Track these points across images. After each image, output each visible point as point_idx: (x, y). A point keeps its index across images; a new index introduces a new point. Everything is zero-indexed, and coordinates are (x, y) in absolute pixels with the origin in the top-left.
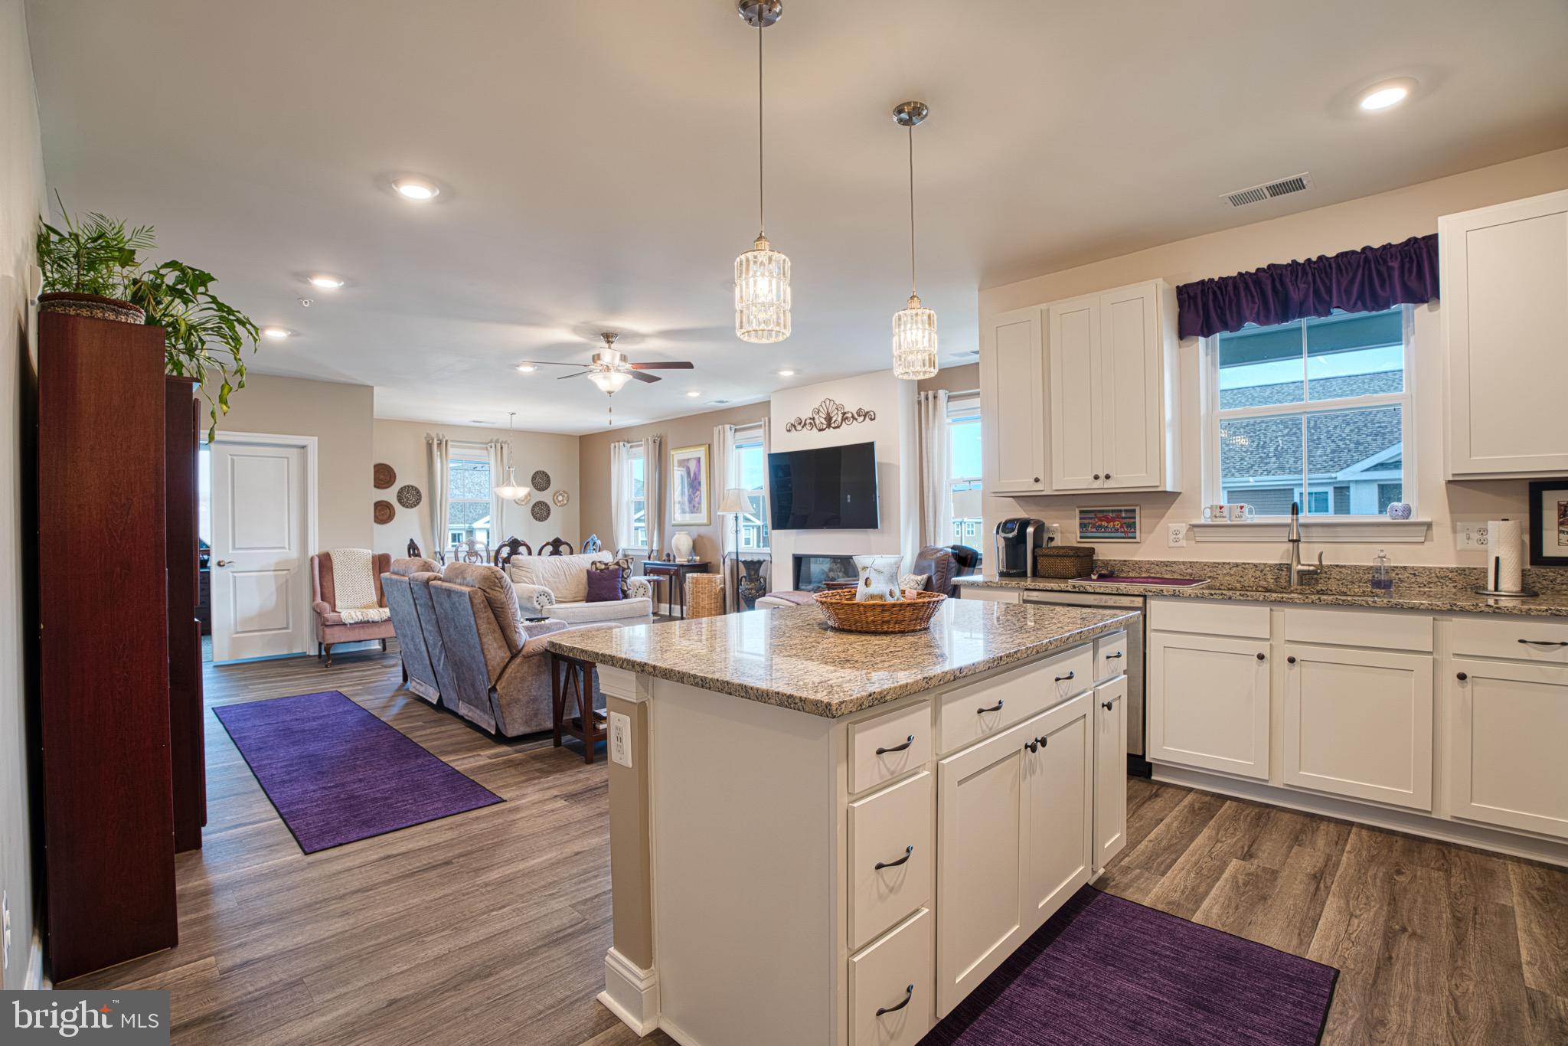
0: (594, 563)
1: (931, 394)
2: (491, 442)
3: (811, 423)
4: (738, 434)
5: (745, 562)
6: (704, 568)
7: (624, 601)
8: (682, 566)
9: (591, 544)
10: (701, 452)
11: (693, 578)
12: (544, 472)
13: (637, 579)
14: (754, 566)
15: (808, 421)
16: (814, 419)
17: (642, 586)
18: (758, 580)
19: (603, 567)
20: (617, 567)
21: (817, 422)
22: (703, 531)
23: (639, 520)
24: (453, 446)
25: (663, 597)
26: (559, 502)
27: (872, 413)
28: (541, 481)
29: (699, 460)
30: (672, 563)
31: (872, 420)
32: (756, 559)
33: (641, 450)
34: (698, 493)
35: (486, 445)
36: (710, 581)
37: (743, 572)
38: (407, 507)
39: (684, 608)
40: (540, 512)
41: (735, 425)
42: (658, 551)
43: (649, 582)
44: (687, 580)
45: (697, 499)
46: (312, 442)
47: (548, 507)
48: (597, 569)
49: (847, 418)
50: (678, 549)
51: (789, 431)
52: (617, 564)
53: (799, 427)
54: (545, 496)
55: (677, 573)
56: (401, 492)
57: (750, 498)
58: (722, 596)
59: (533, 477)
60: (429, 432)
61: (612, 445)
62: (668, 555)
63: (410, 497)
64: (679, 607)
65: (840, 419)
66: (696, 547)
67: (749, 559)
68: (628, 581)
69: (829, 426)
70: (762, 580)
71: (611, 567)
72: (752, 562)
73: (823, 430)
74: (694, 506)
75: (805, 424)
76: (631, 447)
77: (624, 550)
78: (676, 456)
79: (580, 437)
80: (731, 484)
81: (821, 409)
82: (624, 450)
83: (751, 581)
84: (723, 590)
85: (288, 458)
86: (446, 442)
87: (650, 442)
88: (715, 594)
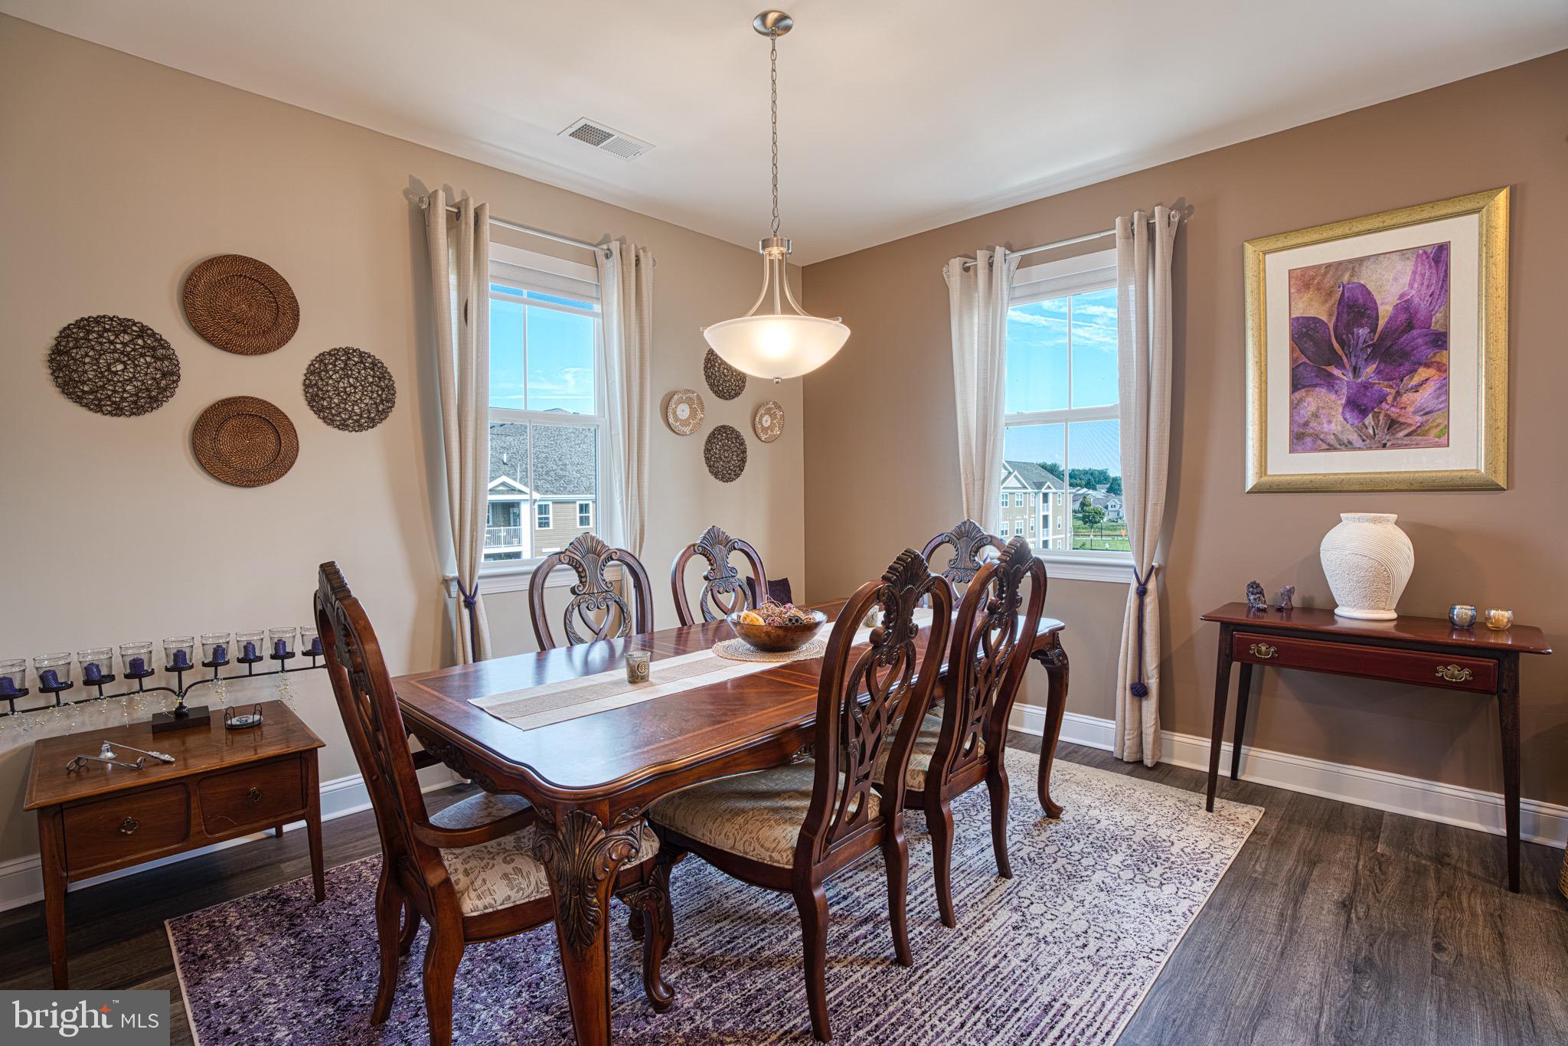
2: (606, 240)
24: (497, 236)
26: (766, 431)
35: (593, 248)
38: (343, 426)
40: (725, 456)
47: (742, 443)
56: (319, 368)
63: (353, 390)
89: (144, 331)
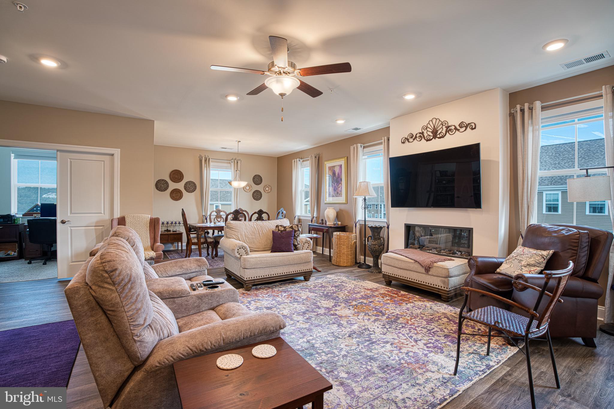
0: (277, 226)
1: (526, 106)
2: (232, 159)
3: (420, 136)
4: (365, 150)
5: (371, 228)
6: (343, 229)
7: (295, 252)
8: (331, 227)
9: (281, 213)
10: (342, 162)
11: (337, 235)
12: (259, 176)
13: (304, 237)
14: (376, 230)
15: (418, 136)
16: (423, 133)
17: (307, 242)
18: (379, 239)
19: (283, 229)
20: (291, 230)
21: (425, 135)
22: (343, 207)
23: (307, 201)
24: (212, 162)
25: (319, 243)
26: (267, 191)
27: (473, 125)
28: (257, 180)
29: (341, 166)
30: (324, 225)
31: (472, 129)
32: (377, 225)
33: (308, 163)
34: (340, 185)
35: (229, 161)
36: (348, 237)
37: (369, 233)
38: (189, 192)
39: (331, 250)
40: (257, 196)
41: (364, 144)
42: (316, 217)
43: (311, 238)
44: (334, 236)
45: (340, 189)
46: (117, 152)
47: (261, 193)
48: (279, 230)
49: (450, 130)
50: (328, 217)
51: (404, 143)
52: (292, 227)
53: (411, 140)
54: (259, 188)
55: (327, 231)
56: (186, 184)
57: (374, 188)
58: (355, 247)
59: (253, 178)
60: (201, 154)
61: (293, 160)
62: (322, 220)
63: (191, 187)
64: (328, 250)
65: (444, 132)
66: (338, 216)
67: (373, 225)
68: (298, 239)
69: (435, 137)
70: (382, 239)
71: (288, 230)
72: (376, 228)
73: (430, 140)
74: (338, 193)
75: (416, 137)
76: (303, 161)
77: (298, 216)
78: (328, 164)
79: (278, 158)
80: (361, 179)
81: (429, 126)
82: (299, 163)
83: (375, 239)
84: (356, 243)
85: (104, 161)
86: (209, 159)
87: (313, 157)
88: (351, 245)
89: (165, 181)
